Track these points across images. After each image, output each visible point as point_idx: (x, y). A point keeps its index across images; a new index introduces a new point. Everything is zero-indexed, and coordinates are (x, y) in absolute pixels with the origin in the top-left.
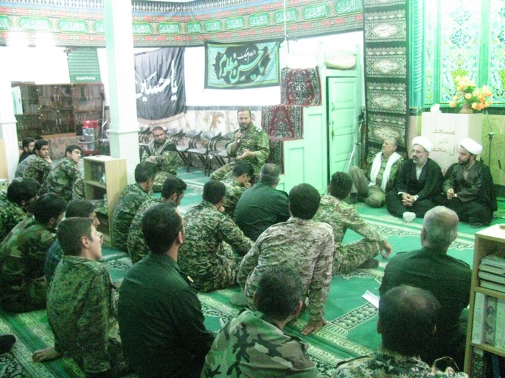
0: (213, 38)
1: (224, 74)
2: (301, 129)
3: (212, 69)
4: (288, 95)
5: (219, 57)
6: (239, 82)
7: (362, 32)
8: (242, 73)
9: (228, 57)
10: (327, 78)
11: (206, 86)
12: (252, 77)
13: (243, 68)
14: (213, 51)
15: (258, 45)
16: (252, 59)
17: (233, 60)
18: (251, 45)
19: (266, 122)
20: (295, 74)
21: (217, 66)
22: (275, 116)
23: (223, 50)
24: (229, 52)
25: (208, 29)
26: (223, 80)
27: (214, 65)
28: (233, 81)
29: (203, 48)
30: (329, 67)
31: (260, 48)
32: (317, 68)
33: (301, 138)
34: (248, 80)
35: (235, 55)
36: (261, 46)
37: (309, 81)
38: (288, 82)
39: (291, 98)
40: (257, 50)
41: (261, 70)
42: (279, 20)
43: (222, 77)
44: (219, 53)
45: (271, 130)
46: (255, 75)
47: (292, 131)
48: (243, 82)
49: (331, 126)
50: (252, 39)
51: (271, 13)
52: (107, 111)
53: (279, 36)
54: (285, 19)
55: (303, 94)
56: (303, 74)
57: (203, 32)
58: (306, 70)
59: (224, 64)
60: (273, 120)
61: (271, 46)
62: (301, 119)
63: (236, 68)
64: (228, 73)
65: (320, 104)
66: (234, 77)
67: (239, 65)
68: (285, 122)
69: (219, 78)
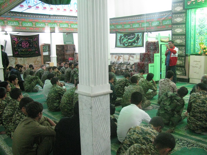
0: (119, 31)
1: (123, 43)
2: (153, 60)
4: (148, 50)
5: (121, 37)
6: (128, 45)
7: (171, 31)
8: (129, 43)
9: (124, 37)
10: (161, 45)
11: (116, 47)
12: (133, 44)
13: (130, 41)
14: (119, 35)
15: (135, 34)
16: (133, 38)
17: (126, 38)
18: (133, 34)
19: (142, 58)
20: (150, 43)
21: (120, 40)
22: (144, 56)
23: (122, 35)
24: (125, 36)
25: (117, 28)
26: (122, 45)
27: (119, 40)
28: (126, 45)
29: (115, 34)
30: (162, 41)
31: (136, 35)
32: (158, 41)
33: (153, 63)
34: (132, 45)
35: (127, 36)
36: (136, 34)
37: (155, 46)
38: (148, 46)
39: (149, 51)
40: (135, 35)
41: (136, 42)
42: (143, 26)
43: (122, 44)
44: (121, 36)
45: (143, 60)
46: (134, 43)
47: (150, 61)
48: (130, 45)
49: (162, 60)
50: (133, 31)
51: (140, 24)
52: (76, 55)
53: (143, 31)
54: (145, 26)
55: (153, 50)
56: (153, 44)
57: (115, 28)
58: (154, 42)
59: (123, 39)
61: (140, 34)
62: (153, 57)
63: (127, 41)
64: (124, 42)
65: (159, 53)
66: (126, 44)
67: (128, 40)
68: (148, 58)
69: (121, 44)
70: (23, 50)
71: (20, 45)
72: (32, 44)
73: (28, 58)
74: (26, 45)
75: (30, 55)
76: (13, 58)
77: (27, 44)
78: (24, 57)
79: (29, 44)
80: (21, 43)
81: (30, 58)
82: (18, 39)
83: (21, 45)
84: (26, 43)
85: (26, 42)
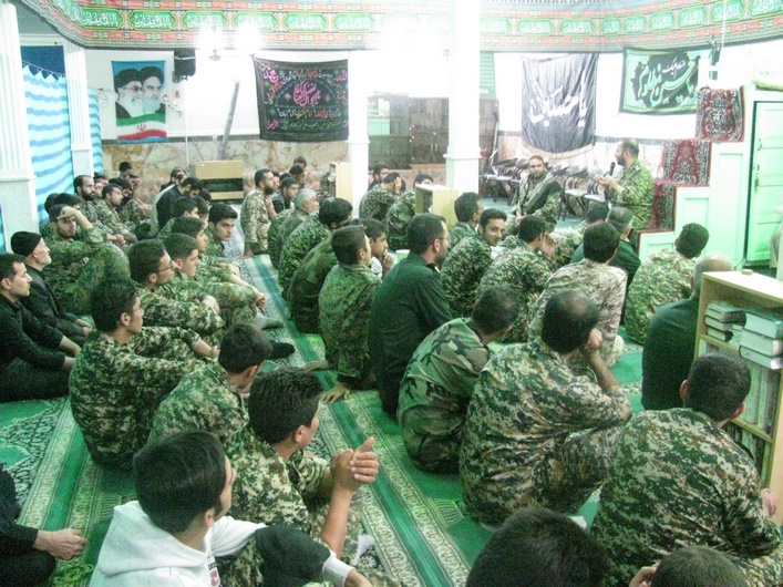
0: (634, 42)
1: (644, 94)
2: (707, 173)
3: (629, 85)
4: (703, 125)
5: (639, 71)
6: (662, 106)
8: (666, 93)
9: (651, 69)
10: (755, 103)
11: (622, 110)
12: (677, 98)
13: (668, 85)
14: (634, 60)
15: (688, 53)
16: (680, 73)
17: (657, 75)
18: (680, 54)
19: (669, 161)
20: (715, 96)
21: (636, 82)
22: (679, 154)
23: (645, 59)
24: (653, 61)
25: (629, 29)
26: (641, 101)
27: (632, 80)
28: (654, 103)
29: (621, 55)
30: (760, 88)
31: (691, 58)
32: (742, 89)
33: (707, 185)
34: (673, 103)
35: (659, 67)
36: (692, 55)
37: (730, 107)
38: (705, 106)
39: (707, 130)
40: (687, 60)
41: (690, 89)
42: (718, 17)
43: (641, 97)
44: (640, 63)
45: (673, 172)
46: (681, 97)
47: (697, 175)
48: (666, 106)
49: (754, 171)
50: (677, 45)
52: (500, 138)
54: (725, 17)
55: (722, 125)
56: (724, 97)
57: (623, 32)
58: (728, 92)
59: (645, 79)
60: (676, 158)
61: (706, 55)
62: (708, 159)
63: (659, 85)
64: (650, 91)
65: (740, 139)
66: (656, 98)
67: (663, 82)
68: (690, 162)
69: (637, 99)
70: (299, 116)
71: (288, 96)
72: (331, 95)
73: (316, 144)
74: (311, 96)
75: (321, 135)
76: (260, 141)
77: (314, 93)
78: (299, 141)
79: (319, 92)
80: (291, 91)
81: (323, 145)
82: (282, 73)
83: (292, 95)
84: (308, 89)
85: (311, 87)
